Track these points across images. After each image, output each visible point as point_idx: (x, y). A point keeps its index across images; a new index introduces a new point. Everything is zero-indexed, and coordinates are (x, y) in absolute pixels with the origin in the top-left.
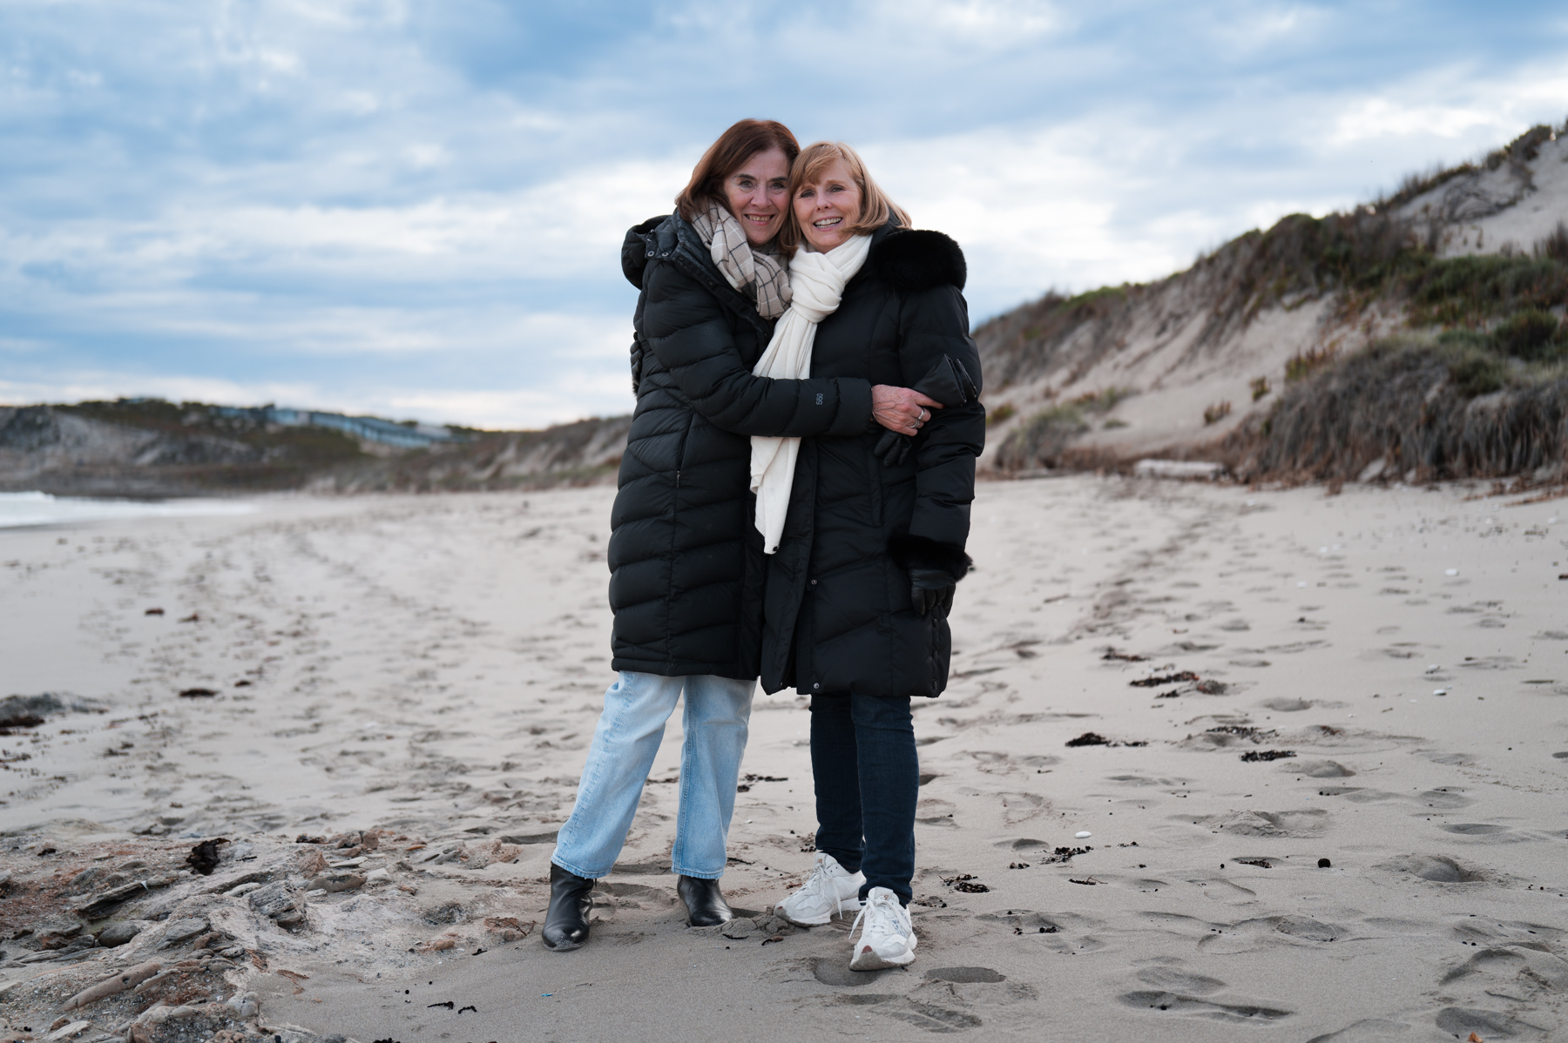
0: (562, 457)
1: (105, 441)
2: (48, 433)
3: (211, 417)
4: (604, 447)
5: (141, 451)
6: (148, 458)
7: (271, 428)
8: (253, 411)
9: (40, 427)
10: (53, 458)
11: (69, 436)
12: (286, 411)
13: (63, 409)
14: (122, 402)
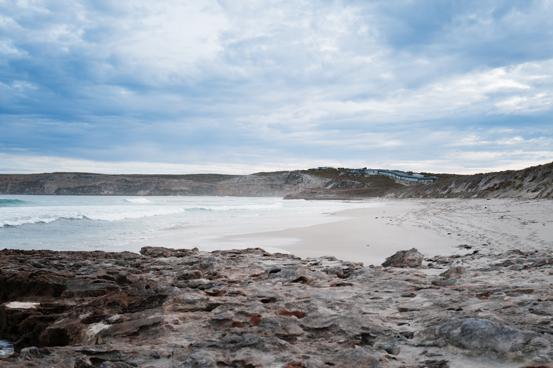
0: (471, 187)
1: (316, 182)
2: (300, 180)
3: (347, 173)
4: (486, 183)
5: (327, 185)
6: (330, 187)
7: (366, 176)
8: (360, 170)
9: (297, 178)
10: (301, 187)
11: (306, 180)
12: (370, 170)
13: (303, 172)
14: (320, 169)
